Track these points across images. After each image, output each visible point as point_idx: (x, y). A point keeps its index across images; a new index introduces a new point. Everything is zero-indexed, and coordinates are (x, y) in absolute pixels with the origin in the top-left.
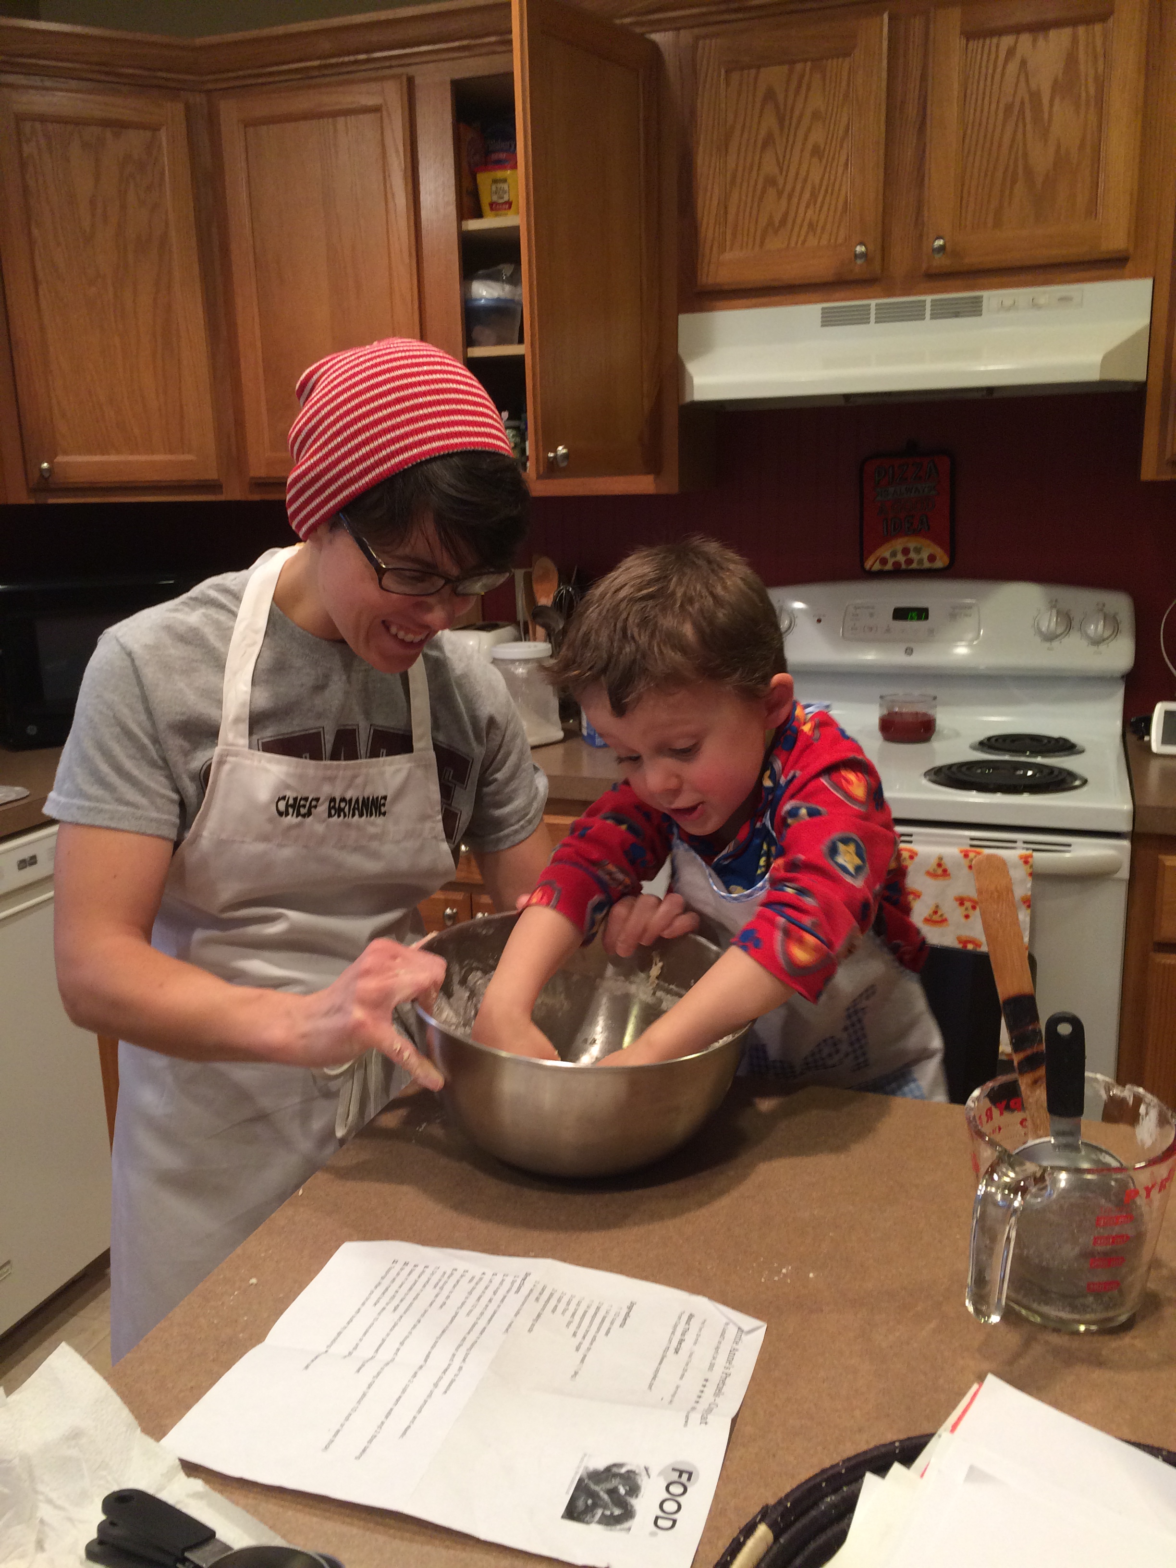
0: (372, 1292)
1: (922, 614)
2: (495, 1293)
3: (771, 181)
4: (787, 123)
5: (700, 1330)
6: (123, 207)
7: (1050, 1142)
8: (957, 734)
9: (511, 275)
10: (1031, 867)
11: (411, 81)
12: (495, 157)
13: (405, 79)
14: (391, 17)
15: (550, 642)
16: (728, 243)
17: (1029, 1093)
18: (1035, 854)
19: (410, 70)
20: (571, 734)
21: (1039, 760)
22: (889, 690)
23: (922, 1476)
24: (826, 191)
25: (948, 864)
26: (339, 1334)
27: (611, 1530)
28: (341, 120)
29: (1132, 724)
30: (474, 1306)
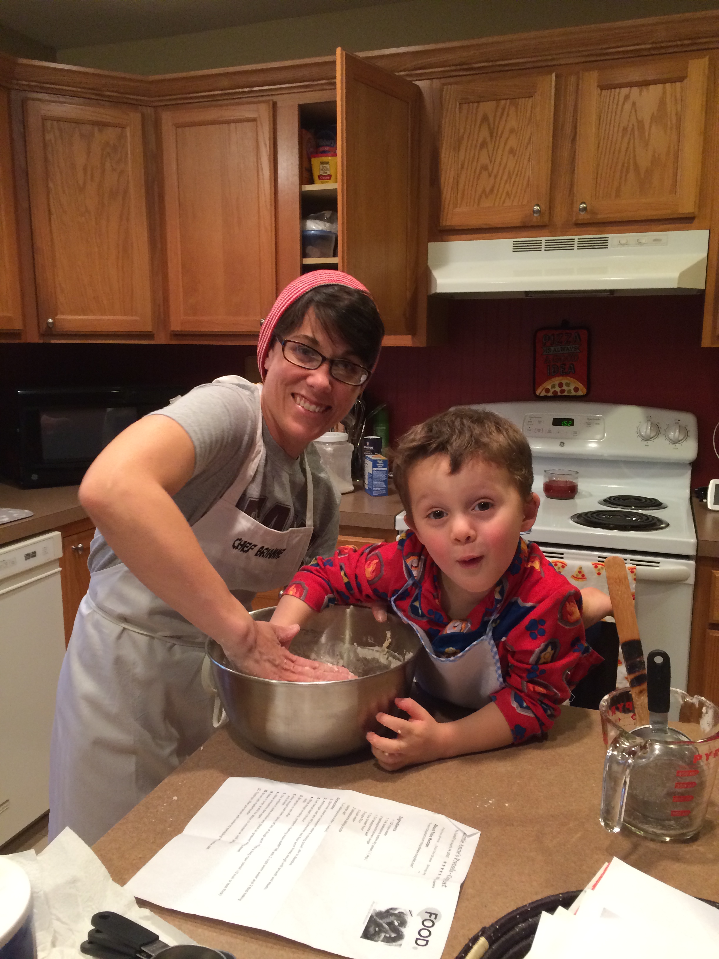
0: (246, 806)
1: (570, 422)
2: (319, 809)
3: (485, 168)
4: (495, 134)
5: (441, 834)
6: (103, 171)
7: (649, 727)
8: (591, 495)
9: (330, 217)
10: (635, 575)
11: (275, 104)
12: (322, 149)
13: (271, 103)
14: (265, 67)
15: (347, 433)
16: (459, 202)
17: (637, 698)
18: (638, 567)
19: (275, 98)
20: (358, 488)
21: (640, 511)
22: (548, 467)
23: (575, 914)
24: (517, 175)
25: (585, 571)
26: (227, 829)
27: (390, 945)
28: (233, 125)
29: (696, 492)
30: (307, 816)
